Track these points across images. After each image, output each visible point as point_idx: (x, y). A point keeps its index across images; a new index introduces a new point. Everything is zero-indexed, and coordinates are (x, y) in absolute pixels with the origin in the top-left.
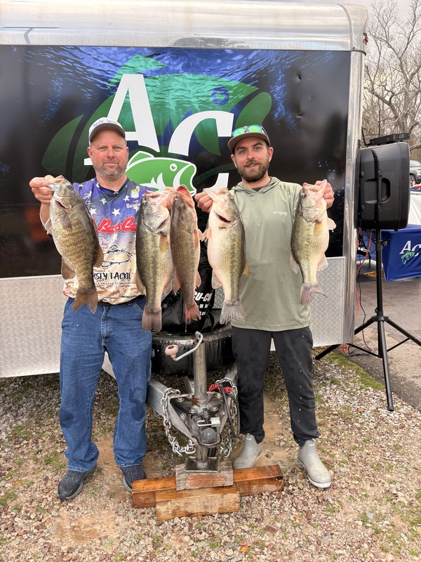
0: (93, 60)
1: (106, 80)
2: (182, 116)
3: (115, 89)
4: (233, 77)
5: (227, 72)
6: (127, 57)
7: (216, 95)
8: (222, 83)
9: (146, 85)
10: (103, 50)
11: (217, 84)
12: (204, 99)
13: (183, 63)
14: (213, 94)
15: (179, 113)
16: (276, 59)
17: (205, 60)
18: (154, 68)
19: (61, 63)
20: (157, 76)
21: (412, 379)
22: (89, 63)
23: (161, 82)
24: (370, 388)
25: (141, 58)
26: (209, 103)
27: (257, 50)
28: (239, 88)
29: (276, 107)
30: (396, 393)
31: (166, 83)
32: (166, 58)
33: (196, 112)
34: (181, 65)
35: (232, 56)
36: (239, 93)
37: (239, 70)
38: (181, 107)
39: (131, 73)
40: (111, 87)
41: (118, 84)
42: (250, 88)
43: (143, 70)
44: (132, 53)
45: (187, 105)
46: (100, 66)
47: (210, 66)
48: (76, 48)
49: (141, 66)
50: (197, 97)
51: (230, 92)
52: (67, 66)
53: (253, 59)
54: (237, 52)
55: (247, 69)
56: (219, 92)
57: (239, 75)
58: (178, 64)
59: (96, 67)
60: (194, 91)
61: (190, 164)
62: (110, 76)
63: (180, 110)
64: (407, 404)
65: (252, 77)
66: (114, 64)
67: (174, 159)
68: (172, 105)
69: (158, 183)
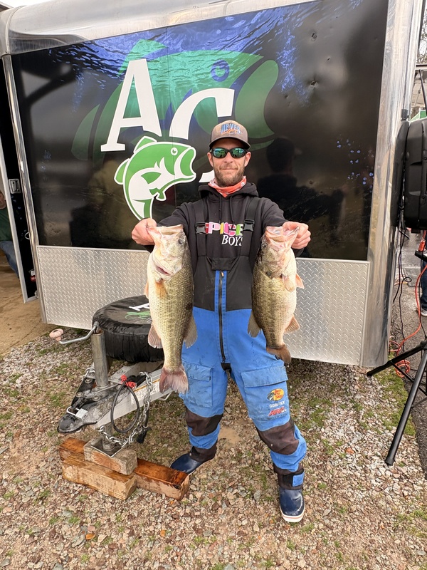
0: (105, 52)
1: (116, 69)
2: (182, 98)
3: (122, 77)
4: (234, 47)
5: (226, 43)
6: (132, 43)
7: (216, 70)
8: (221, 57)
9: (149, 69)
10: (112, 40)
11: (217, 58)
12: (203, 77)
13: (182, 40)
14: (213, 70)
15: (179, 94)
16: (285, 18)
17: (204, 33)
18: (155, 50)
19: (81, 59)
20: (158, 59)
22: (102, 55)
23: (161, 64)
25: (144, 42)
26: (208, 81)
27: (261, 11)
28: (240, 60)
29: (284, 77)
31: (166, 64)
32: (165, 38)
33: (196, 91)
34: (180, 43)
35: (233, 23)
36: (240, 65)
37: (240, 38)
38: (180, 88)
39: (136, 59)
40: (120, 76)
41: (125, 72)
42: (252, 58)
43: (146, 54)
44: (136, 39)
45: (186, 86)
46: (111, 56)
47: (209, 39)
48: (91, 41)
49: (144, 51)
50: (197, 75)
51: (229, 65)
52: (87, 60)
53: (256, 23)
54: (237, 18)
55: (249, 36)
56: (218, 67)
57: (240, 44)
58: (177, 43)
59: (107, 57)
60: (193, 69)
61: (190, 147)
62: (119, 65)
63: (180, 91)
64: (419, 463)
65: (255, 44)
66: (121, 53)
67: (174, 143)
68: (173, 87)
69: (161, 168)
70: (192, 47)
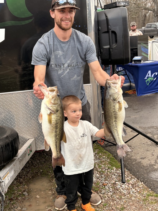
21: (140, 160)
24: (114, 168)
30: (129, 170)
64: (134, 177)
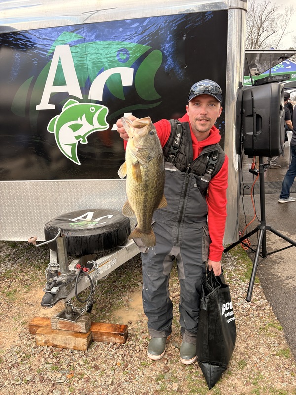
0: (37, 38)
1: (46, 51)
2: (97, 73)
4: (132, 40)
5: (127, 37)
6: (58, 34)
7: (120, 55)
8: (124, 46)
10: (42, 31)
11: (121, 47)
12: (111, 59)
13: (95, 34)
14: (118, 54)
15: (94, 70)
16: (165, 23)
17: (111, 30)
18: (76, 39)
20: (78, 45)
21: (285, 279)
22: (35, 41)
23: (81, 49)
25: (67, 33)
26: (115, 62)
27: (150, 18)
28: (137, 48)
32: (83, 31)
33: (106, 69)
34: (94, 36)
35: (130, 24)
36: (137, 52)
37: (136, 35)
38: (95, 66)
39: (61, 44)
41: (53, 53)
43: (68, 41)
44: (61, 31)
45: (100, 65)
46: (42, 42)
47: (114, 34)
48: (26, 31)
49: (67, 39)
50: (107, 58)
52: (22, 44)
53: (146, 25)
54: (134, 21)
55: (142, 33)
56: (122, 53)
57: (136, 39)
58: (92, 35)
59: (40, 43)
60: (104, 54)
61: (104, 107)
62: (48, 48)
63: (95, 68)
64: (265, 298)
65: (146, 39)
66: (50, 40)
67: (92, 104)
68: (90, 66)
69: (83, 121)
70: (102, 39)
